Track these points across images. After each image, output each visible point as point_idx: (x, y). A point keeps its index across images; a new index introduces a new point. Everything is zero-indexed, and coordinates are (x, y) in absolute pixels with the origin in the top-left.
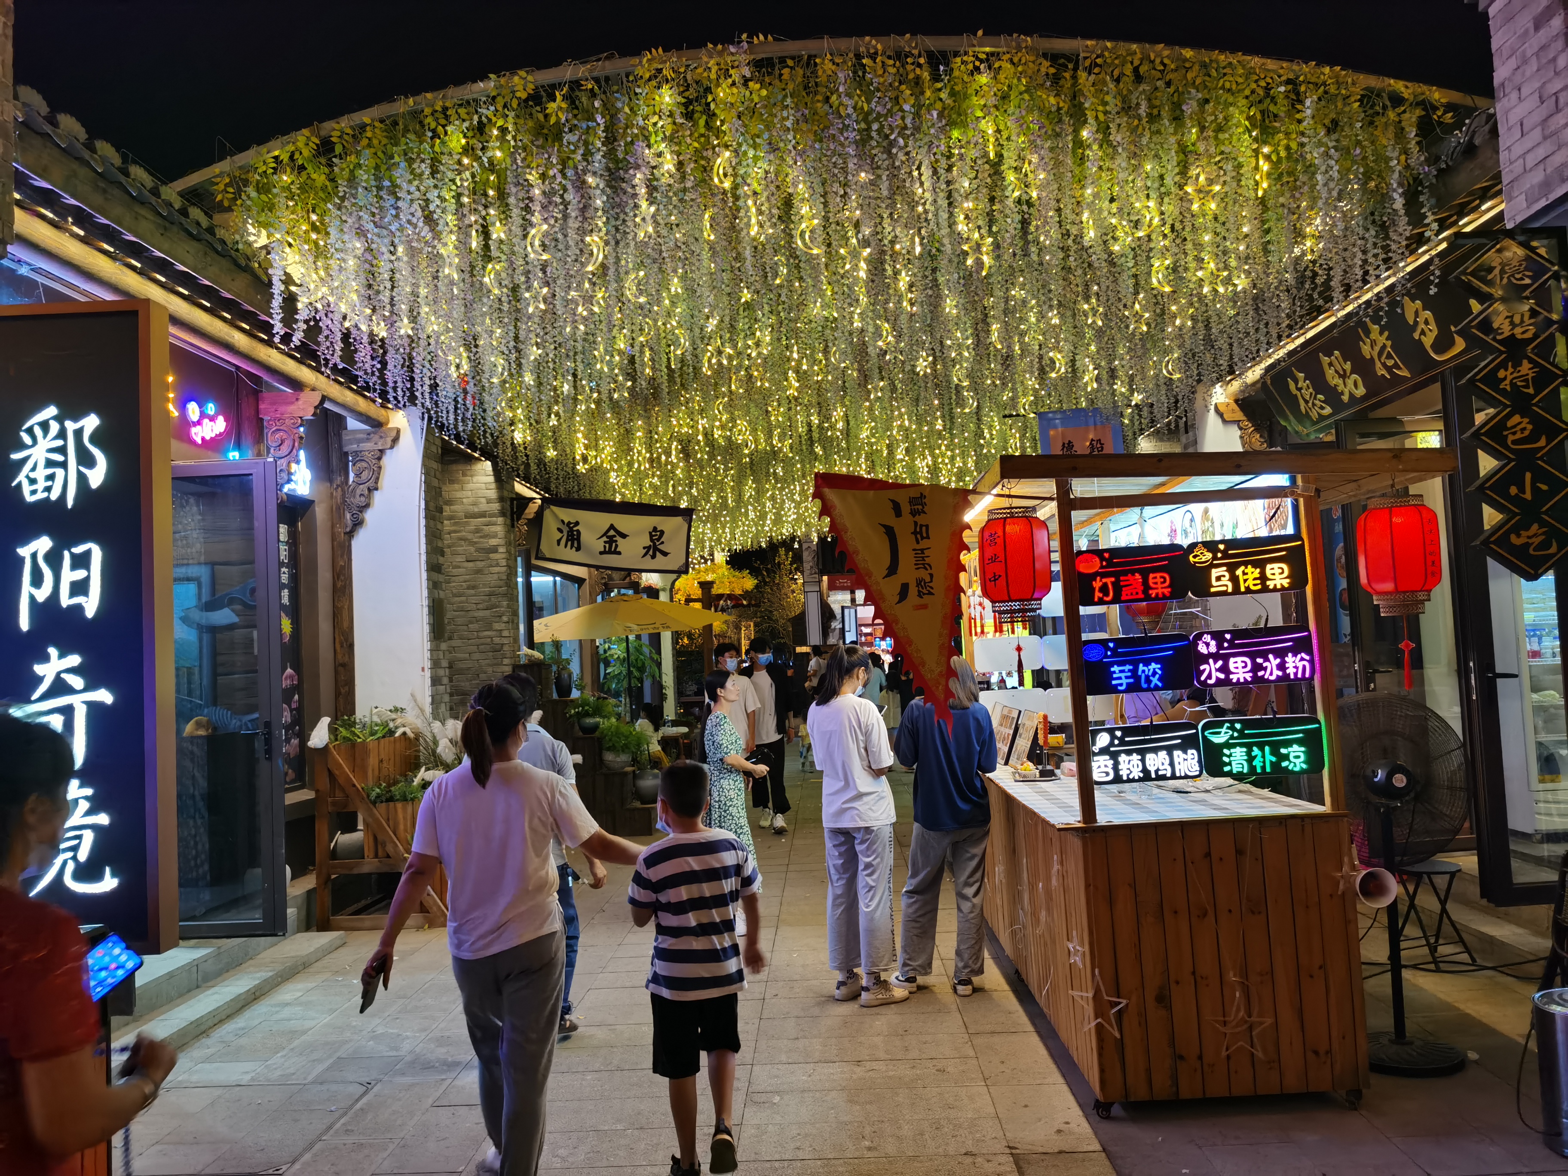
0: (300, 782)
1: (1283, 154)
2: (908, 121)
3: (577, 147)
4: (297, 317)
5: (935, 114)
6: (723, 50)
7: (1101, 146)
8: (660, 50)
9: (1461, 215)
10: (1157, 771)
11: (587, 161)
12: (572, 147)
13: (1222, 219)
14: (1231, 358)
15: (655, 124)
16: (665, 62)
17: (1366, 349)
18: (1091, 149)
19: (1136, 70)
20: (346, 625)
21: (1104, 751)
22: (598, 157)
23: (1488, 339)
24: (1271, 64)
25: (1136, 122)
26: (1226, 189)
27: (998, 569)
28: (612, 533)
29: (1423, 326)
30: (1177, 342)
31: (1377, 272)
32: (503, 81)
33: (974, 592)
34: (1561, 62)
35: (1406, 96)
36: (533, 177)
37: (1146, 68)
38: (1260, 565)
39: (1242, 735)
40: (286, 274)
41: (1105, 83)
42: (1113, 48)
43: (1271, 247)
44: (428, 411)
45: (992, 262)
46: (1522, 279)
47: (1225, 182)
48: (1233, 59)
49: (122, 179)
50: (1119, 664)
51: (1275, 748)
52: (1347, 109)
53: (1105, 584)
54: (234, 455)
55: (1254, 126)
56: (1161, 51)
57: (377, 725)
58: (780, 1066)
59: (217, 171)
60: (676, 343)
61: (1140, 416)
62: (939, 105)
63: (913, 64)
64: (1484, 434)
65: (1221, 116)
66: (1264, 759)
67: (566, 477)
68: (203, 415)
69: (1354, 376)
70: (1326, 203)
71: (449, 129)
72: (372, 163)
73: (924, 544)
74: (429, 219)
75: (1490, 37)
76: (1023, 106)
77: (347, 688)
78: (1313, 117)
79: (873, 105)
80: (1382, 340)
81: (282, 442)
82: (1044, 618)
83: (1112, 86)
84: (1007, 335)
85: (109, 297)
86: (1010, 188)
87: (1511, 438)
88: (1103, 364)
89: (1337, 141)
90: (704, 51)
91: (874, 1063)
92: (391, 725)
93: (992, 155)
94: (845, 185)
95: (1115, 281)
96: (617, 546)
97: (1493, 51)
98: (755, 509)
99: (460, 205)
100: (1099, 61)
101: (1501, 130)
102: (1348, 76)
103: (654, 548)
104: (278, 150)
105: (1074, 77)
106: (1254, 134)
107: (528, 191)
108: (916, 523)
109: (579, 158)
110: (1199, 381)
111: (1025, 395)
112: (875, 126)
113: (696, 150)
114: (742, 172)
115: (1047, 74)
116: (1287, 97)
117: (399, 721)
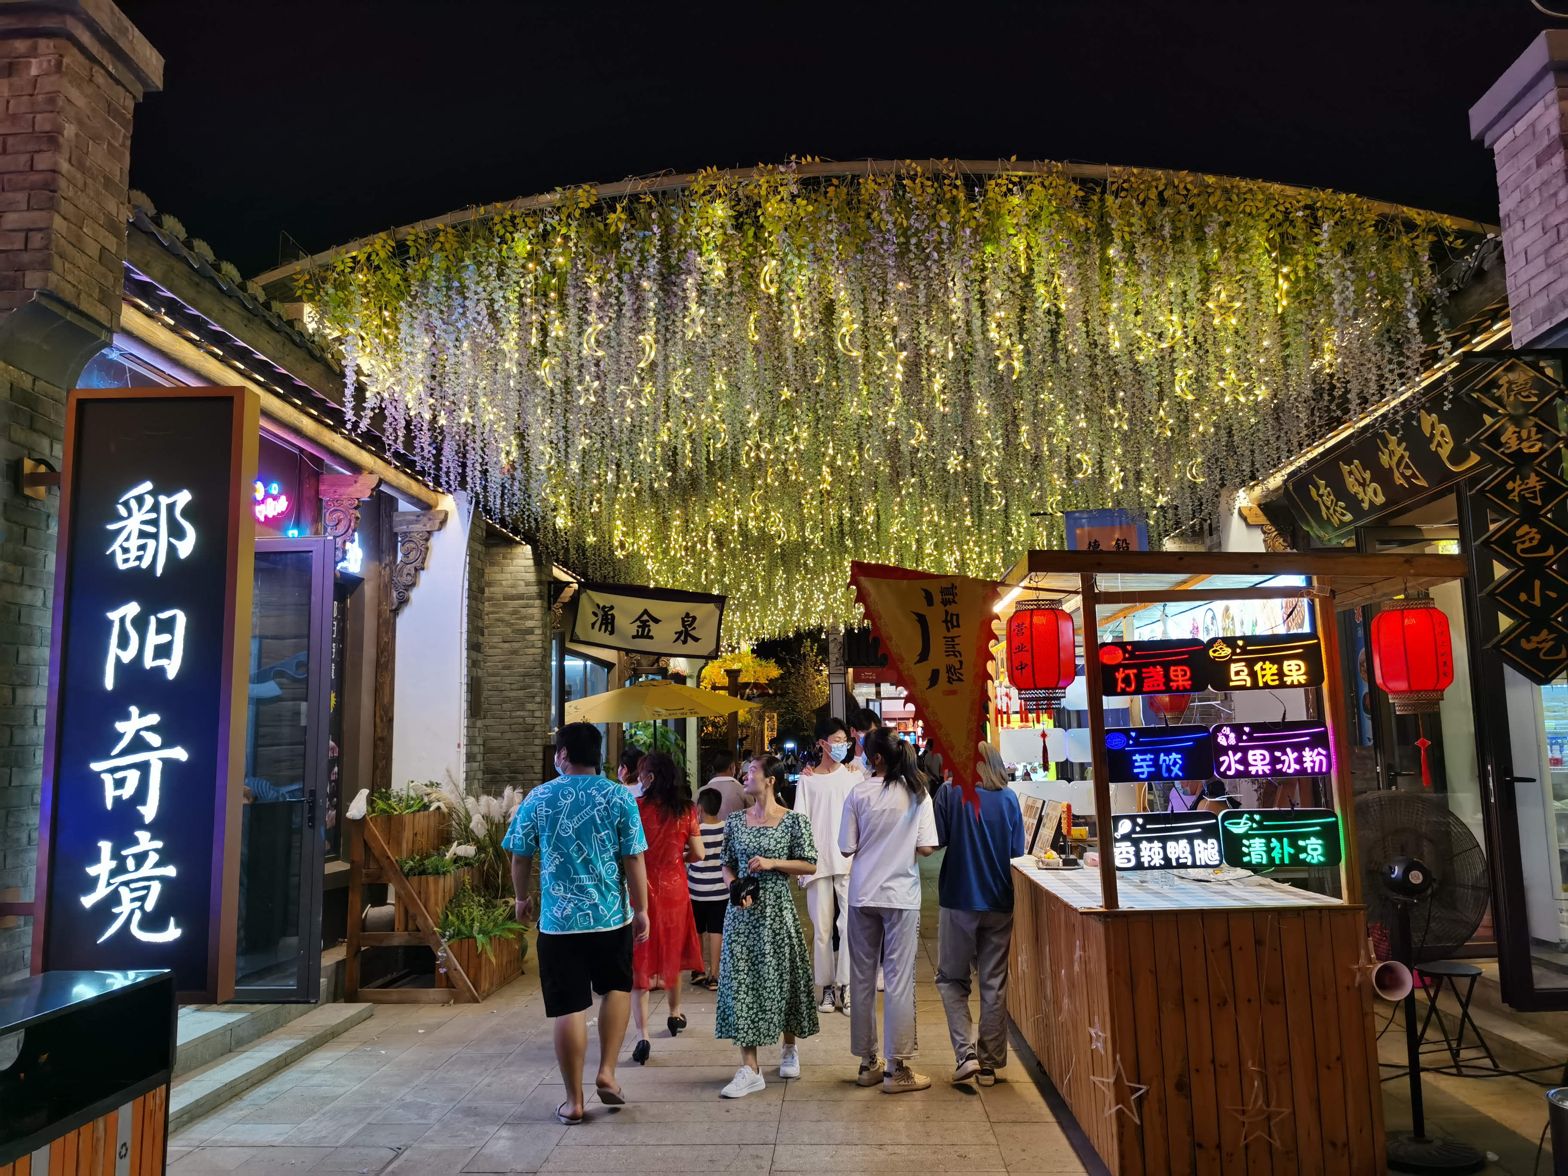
0: (335, 854)
1: (1301, 274)
2: (945, 237)
3: (633, 254)
4: (365, 405)
5: (968, 231)
6: (774, 169)
7: (1127, 264)
8: (715, 168)
9: (1474, 334)
10: (1178, 859)
11: (642, 266)
12: (629, 254)
13: (1242, 333)
14: (1253, 464)
15: (707, 234)
16: (719, 179)
17: (1385, 459)
18: (1117, 267)
19: (1161, 194)
20: (386, 700)
21: (1126, 837)
22: (654, 262)
23: (1498, 453)
24: (1290, 190)
25: (1160, 243)
26: (1247, 305)
27: (1026, 658)
28: (645, 617)
29: (1439, 438)
30: (1200, 447)
31: (1393, 387)
32: (568, 193)
33: (1001, 683)
34: (1562, 197)
35: (1418, 222)
36: (591, 280)
37: (1170, 192)
38: (1278, 661)
39: (1261, 827)
40: (358, 365)
41: (1131, 206)
42: (1140, 174)
43: (1290, 361)
44: (477, 494)
45: (1023, 367)
46: (1528, 397)
47: (1245, 300)
48: (1253, 185)
49: (214, 274)
50: (1141, 753)
51: (1293, 839)
52: (1362, 233)
53: (1128, 676)
54: (293, 533)
55: (1273, 247)
56: (1185, 177)
57: (412, 799)
58: (803, 1147)
59: (298, 268)
60: (716, 437)
61: (1165, 517)
62: (973, 224)
63: (950, 185)
64: (1494, 543)
65: (1241, 238)
66: (1283, 851)
67: (604, 562)
68: (267, 495)
69: (1374, 485)
70: (1342, 321)
71: (516, 236)
72: (444, 265)
73: (954, 632)
74: (493, 317)
75: (1495, 171)
76: (1053, 226)
77: (384, 762)
78: (1330, 240)
79: (912, 221)
80: (1400, 451)
81: (339, 521)
82: (1069, 711)
83: (1137, 208)
84: (1036, 435)
85: (194, 383)
86: (1040, 300)
87: (1520, 547)
88: (1128, 466)
89: (1353, 263)
90: (755, 170)
91: (896, 1147)
92: (426, 800)
93: (1023, 270)
94: (883, 293)
95: (1141, 388)
96: (649, 631)
97: (1499, 183)
98: (784, 599)
99: (522, 305)
100: (1125, 185)
101: (1508, 258)
102: (1364, 203)
103: (686, 633)
104: (356, 251)
105: (1102, 200)
106: (1274, 255)
107: (586, 293)
108: (947, 612)
109: (635, 263)
110: (1223, 485)
111: (1052, 495)
112: (913, 241)
113: (744, 258)
114: (786, 279)
115: (1077, 196)
116: (1305, 221)
117: (433, 796)
